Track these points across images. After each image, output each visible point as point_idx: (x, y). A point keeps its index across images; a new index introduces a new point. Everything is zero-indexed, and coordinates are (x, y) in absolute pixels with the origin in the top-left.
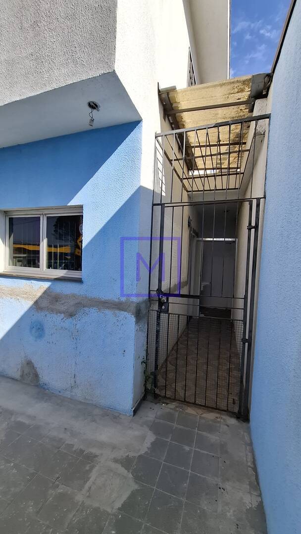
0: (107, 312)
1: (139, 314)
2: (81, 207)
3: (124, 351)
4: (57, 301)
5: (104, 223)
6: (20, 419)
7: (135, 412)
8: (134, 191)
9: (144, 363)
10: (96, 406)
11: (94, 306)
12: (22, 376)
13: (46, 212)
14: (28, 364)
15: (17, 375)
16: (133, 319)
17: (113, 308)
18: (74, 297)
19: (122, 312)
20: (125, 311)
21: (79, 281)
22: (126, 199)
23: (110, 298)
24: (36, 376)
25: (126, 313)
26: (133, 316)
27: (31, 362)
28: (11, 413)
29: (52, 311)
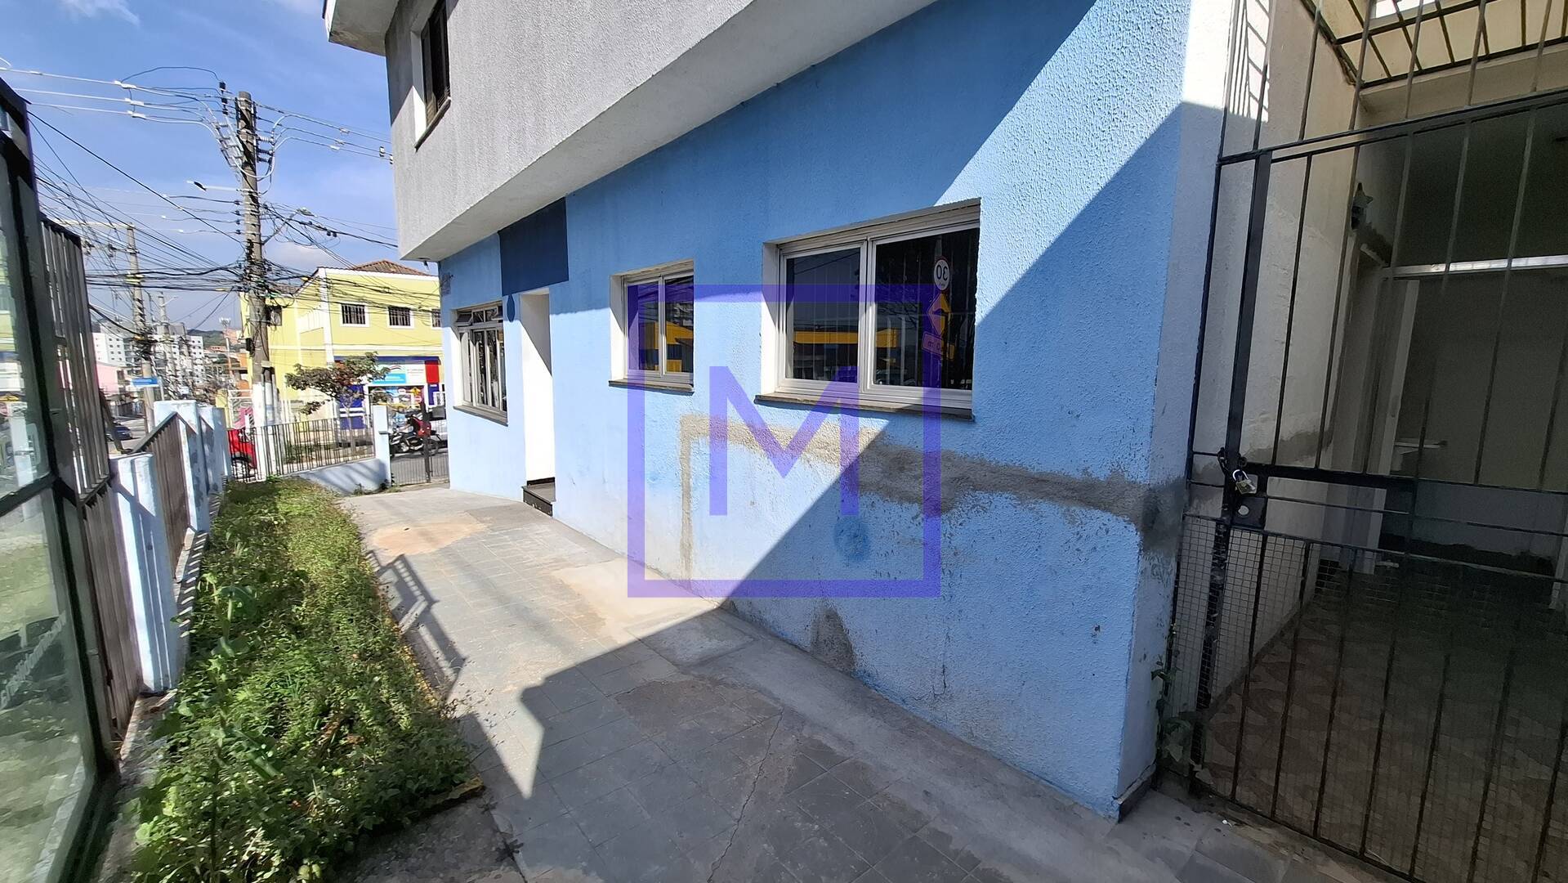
0: (1045, 507)
1: (1153, 522)
2: (974, 206)
3: (1097, 629)
4: (902, 469)
5: (1046, 245)
6: (823, 738)
7: (1125, 812)
8: (1157, 125)
9: (1161, 676)
10: (1000, 761)
11: (1004, 489)
12: (816, 643)
13: (875, 233)
14: (828, 617)
15: (805, 640)
16: (1132, 537)
17: (1065, 498)
18: (949, 460)
19: (1097, 513)
20: (1106, 510)
21: (964, 417)
22: (1125, 159)
23: (1056, 469)
24: (848, 649)
25: (1108, 515)
26: (1132, 527)
27: (836, 614)
28: (803, 720)
29: (890, 494)
